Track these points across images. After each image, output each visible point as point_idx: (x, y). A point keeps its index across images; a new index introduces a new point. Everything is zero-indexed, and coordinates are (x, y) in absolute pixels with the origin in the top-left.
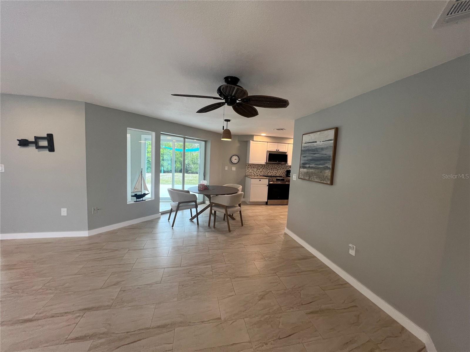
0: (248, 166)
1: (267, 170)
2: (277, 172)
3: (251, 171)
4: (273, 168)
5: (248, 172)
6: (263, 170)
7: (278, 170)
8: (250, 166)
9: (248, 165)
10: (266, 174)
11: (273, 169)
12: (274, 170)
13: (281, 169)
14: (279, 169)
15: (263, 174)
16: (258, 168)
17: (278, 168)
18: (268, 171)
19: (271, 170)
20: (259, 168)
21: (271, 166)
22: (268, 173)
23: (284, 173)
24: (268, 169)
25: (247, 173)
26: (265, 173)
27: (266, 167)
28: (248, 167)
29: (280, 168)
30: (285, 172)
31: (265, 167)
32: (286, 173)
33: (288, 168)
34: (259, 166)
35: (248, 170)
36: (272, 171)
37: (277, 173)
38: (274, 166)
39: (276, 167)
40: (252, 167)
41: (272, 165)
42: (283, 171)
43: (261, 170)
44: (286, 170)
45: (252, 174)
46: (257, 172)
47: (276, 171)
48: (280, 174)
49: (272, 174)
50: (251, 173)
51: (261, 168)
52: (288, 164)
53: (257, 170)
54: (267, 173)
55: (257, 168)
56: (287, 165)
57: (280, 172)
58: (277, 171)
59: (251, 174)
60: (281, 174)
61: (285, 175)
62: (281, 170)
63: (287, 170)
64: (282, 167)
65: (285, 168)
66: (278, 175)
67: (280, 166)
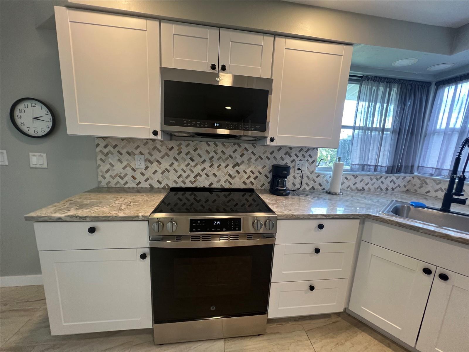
0: (106, 147)
1: (192, 164)
2: (232, 172)
3: (118, 168)
4: (216, 157)
5: (107, 171)
6: (176, 163)
8: (115, 147)
9: (104, 143)
10: (187, 181)
11: (218, 159)
12: (223, 165)
14: (243, 162)
15: (176, 182)
16: (151, 159)
17: (237, 155)
18: (198, 169)
19: (207, 165)
20: (157, 155)
21: (208, 148)
22: (199, 174)
23: (262, 178)
24: (197, 159)
25: (105, 178)
26: (184, 175)
27: (187, 154)
28: (106, 151)
29: (245, 158)
30: (266, 171)
31: (183, 155)
32: (270, 175)
33: (278, 158)
34: (155, 148)
35: (108, 166)
36: (215, 170)
37: (233, 178)
38: (220, 148)
39: (229, 151)
40: (124, 152)
41: (212, 144)
42: (260, 168)
43: (165, 164)
44: (269, 164)
45: (126, 179)
46: (149, 173)
48: (248, 182)
49: (213, 179)
50: (122, 178)
51: (162, 158)
52: (272, 140)
53: (149, 164)
54: (192, 175)
55: (147, 156)
56: (269, 143)
57: (248, 171)
58: (237, 168)
59: (122, 182)
60: (252, 179)
62: (250, 166)
63: (275, 163)
64: (253, 153)
65: (269, 159)
66: (237, 184)
67: (247, 150)
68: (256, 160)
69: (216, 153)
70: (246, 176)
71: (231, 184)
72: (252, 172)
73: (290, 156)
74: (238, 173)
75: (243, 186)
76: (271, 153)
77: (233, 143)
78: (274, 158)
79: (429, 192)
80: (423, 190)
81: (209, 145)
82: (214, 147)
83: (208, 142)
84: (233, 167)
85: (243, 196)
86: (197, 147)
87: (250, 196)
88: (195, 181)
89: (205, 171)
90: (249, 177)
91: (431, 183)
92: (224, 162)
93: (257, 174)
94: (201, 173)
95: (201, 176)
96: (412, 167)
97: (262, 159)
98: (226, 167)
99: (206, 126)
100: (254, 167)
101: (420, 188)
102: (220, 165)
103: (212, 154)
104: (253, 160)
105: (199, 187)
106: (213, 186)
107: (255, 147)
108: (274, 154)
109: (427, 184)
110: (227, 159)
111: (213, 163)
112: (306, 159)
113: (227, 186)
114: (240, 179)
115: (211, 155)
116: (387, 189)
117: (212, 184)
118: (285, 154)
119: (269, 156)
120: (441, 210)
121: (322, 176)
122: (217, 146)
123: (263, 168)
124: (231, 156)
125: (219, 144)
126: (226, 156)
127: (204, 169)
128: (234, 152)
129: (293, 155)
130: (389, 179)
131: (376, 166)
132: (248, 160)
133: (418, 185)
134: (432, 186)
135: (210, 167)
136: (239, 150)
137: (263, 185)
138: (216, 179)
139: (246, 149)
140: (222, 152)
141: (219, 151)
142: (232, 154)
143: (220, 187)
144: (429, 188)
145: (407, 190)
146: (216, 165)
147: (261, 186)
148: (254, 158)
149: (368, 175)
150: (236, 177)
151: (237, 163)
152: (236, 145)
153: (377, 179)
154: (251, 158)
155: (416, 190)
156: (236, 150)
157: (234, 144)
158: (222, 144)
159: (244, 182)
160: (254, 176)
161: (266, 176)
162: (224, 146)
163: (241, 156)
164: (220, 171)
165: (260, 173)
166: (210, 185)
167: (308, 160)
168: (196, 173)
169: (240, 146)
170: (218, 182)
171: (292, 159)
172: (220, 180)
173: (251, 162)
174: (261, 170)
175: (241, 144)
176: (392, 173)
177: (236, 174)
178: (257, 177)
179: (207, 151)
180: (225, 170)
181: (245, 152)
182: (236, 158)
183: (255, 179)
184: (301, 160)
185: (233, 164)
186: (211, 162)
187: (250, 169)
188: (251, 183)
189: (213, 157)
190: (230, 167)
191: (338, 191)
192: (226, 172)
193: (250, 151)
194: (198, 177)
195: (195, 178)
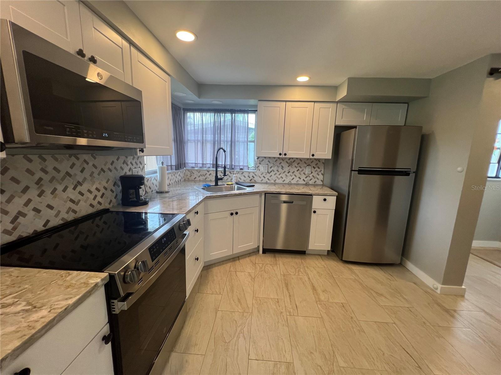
2: (74, 195)
4: (46, 178)
7: (79, 184)
11: (51, 181)
13: (92, 175)
14: (85, 179)
17: (75, 171)
18: (18, 204)
19: (33, 193)
21: (28, 165)
22: (20, 214)
23: (108, 193)
29: (87, 174)
30: (110, 186)
33: (119, 168)
36: (48, 198)
37: (77, 204)
38: (50, 164)
39: (65, 166)
41: (35, 158)
42: (104, 183)
44: (117, 175)
47: (72, 194)
48: (95, 203)
49: (48, 214)
57: (93, 189)
58: (79, 188)
60: (99, 199)
61: (114, 200)
62: (93, 183)
64: (94, 166)
65: (111, 170)
66: (84, 209)
67: (88, 163)
68: (99, 174)
69: (46, 172)
70: (92, 197)
71: (75, 212)
72: (98, 189)
73: (128, 165)
74: (82, 194)
75: (91, 211)
76: (112, 164)
77: (68, 155)
78: (115, 168)
79: (196, 178)
80: (193, 178)
81: (30, 161)
82: (40, 163)
83: (28, 156)
84: (74, 189)
85: (93, 223)
86: (6, 165)
87: (100, 220)
88: (14, 229)
89: (31, 206)
90: (95, 197)
91: (196, 173)
92: (61, 184)
93: (103, 191)
94: (25, 210)
95: (24, 215)
96: (185, 163)
97: (104, 172)
98: (64, 191)
99: (95, 136)
100: (99, 183)
101: (190, 177)
102: (55, 190)
103: (39, 174)
104: (95, 175)
105: (24, 235)
106: (50, 225)
107: (95, 158)
108: (114, 165)
109: (194, 173)
110: (63, 179)
111: (43, 188)
112: (138, 166)
113: (71, 217)
114: (86, 202)
115: (37, 177)
116: (178, 181)
117: (48, 221)
118: (123, 163)
119: (110, 167)
120: (215, 185)
121: (150, 179)
122: (45, 160)
123: (107, 182)
124: (68, 174)
125: (48, 158)
126: (62, 174)
127: (29, 201)
128: (72, 167)
129: (129, 163)
130: (178, 174)
131: (171, 166)
132: (91, 176)
133: (189, 175)
134: (196, 174)
135: (39, 195)
136: (78, 163)
137: (111, 201)
138: (53, 212)
139: (85, 161)
140: (55, 169)
141: (50, 169)
142: (70, 170)
143: (61, 222)
144: (195, 176)
145: (185, 180)
146: (48, 192)
147: (110, 204)
148: (96, 172)
149: (170, 173)
150: (80, 200)
151: (79, 182)
152: (73, 157)
153: (174, 175)
154: (93, 173)
155: (188, 179)
156: (73, 165)
157: (70, 156)
158: (51, 157)
159: (92, 205)
160: (100, 193)
161: (112, 191)
162: (56, 160)
163: (82, 171)
164: (57, 199)
165: (105, 188)
166: (45, 225)
167: (140, 167)
168: (13, 213)
169: (78, 159)
170: (57, 216)
171: (129, 167)
172: (59, 212)
173: (94, 177)
174: (106, 185)
175: (78, 156)
176: (178, 169)
177: (80, 197)
178: (103, 194)
179: (28, 171)
180: (65, 195)
181: (85, 165)
182: (75, 175)
183: (102, 197)
184: (135, 168)
185: (73, 184)
186: (39, 188)
187: (94, 187)
188: (99, 203)
189: (41, 179)
190: (70, 189)
191: (167, 190)
192: (65, 197)
193: (91, 164)
194: (21, 219)
195: (12, 222)
